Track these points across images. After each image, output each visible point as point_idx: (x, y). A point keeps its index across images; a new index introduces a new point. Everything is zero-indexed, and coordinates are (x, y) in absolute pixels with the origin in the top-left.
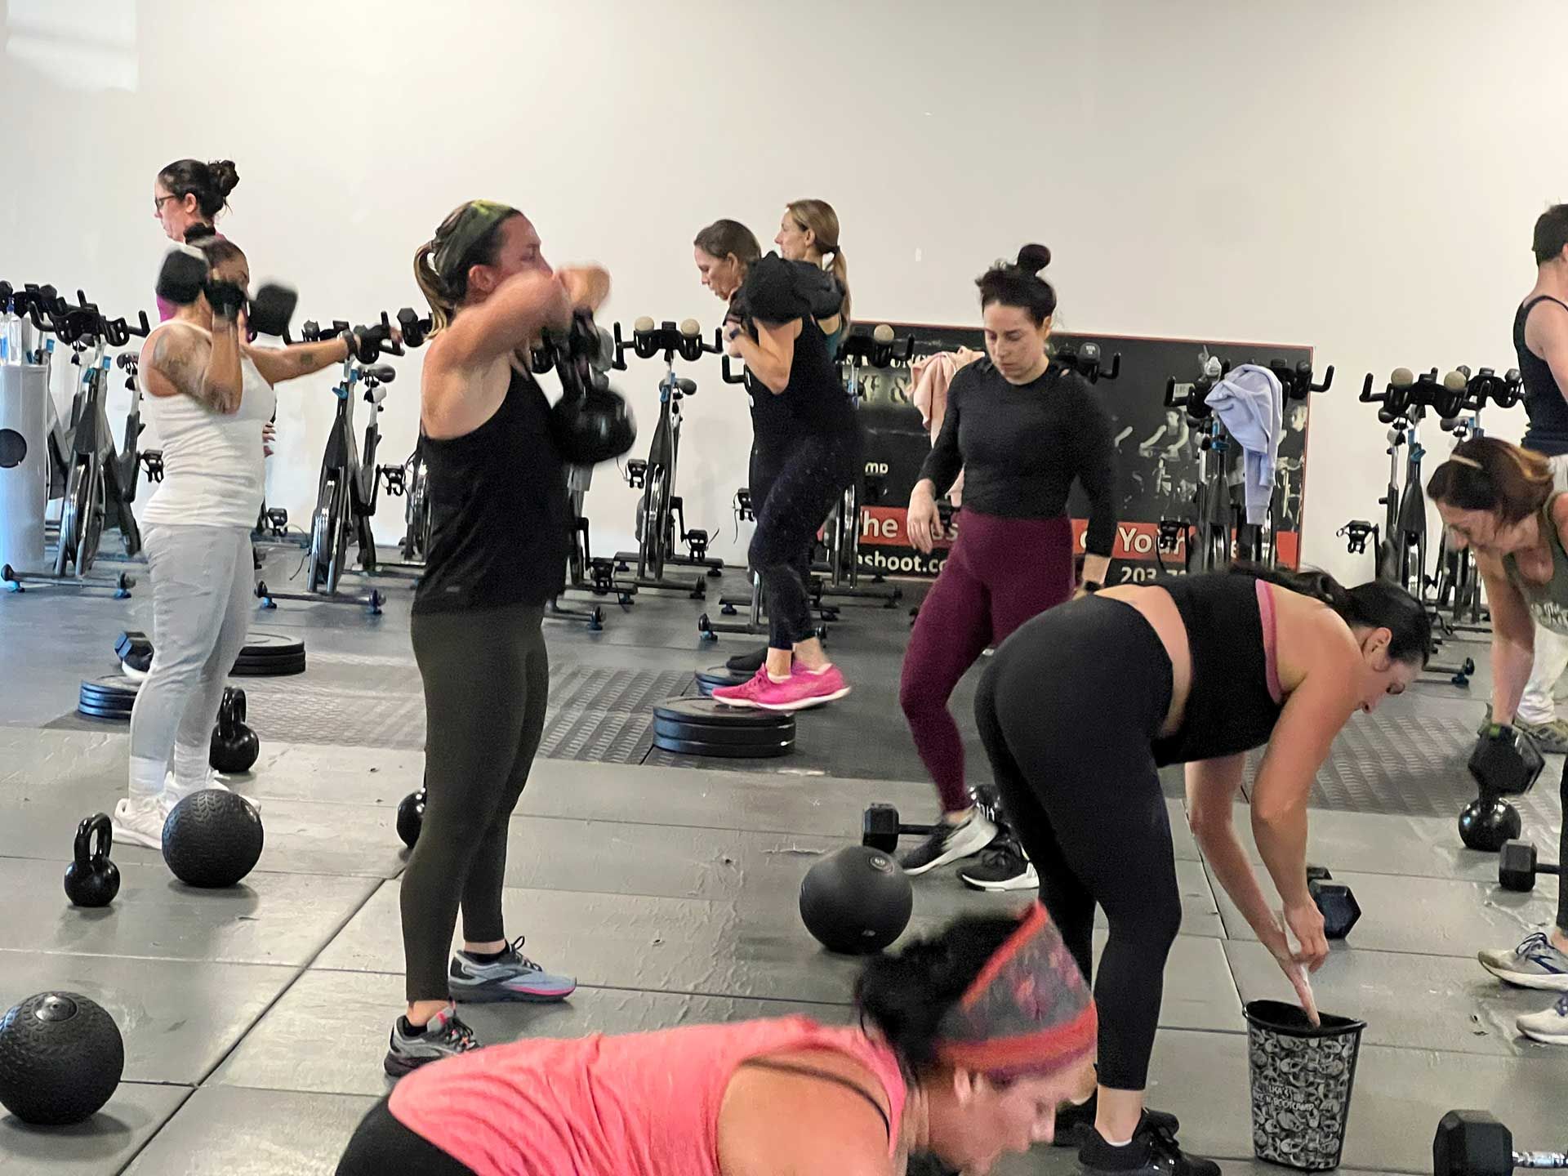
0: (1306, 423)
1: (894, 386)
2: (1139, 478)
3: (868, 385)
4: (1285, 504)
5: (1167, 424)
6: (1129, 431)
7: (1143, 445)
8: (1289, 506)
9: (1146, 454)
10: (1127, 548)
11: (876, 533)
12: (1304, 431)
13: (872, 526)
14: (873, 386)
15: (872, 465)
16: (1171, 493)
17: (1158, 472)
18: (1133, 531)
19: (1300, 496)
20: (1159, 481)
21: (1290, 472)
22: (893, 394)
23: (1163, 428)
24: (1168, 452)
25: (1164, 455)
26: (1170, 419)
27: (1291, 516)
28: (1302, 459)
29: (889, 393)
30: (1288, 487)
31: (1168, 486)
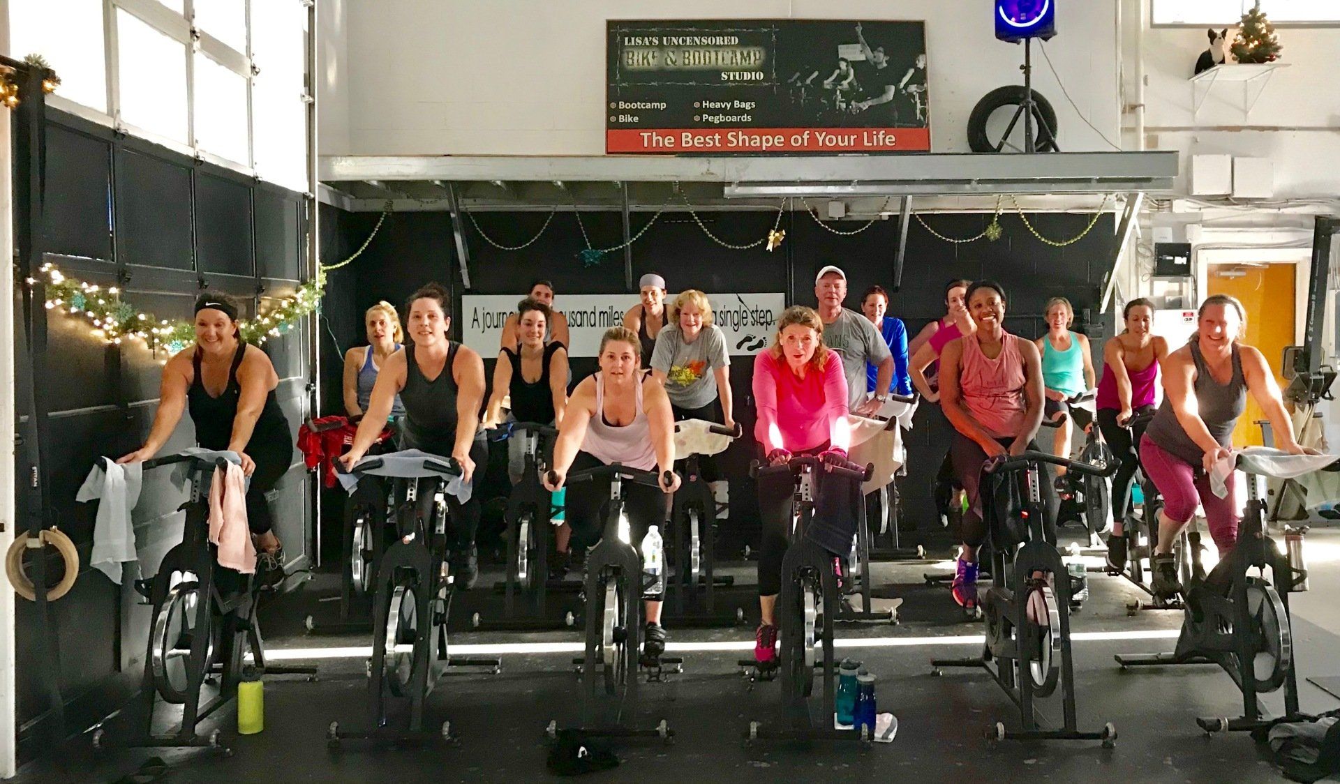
0: (926, 64)
1: (666, 55)
2: (825, 102)
3: (650, 57)
4: (918, 112)
5: (840, 69)
6: (816, 74)
7: (825, 82)
8: (921, 113)
9: (828, 87)
10: (821, 144)
11: (661, 145)
12: (925, 69)
13: (658, 142)
14: (653, 57)
15: (656, 104)
16: (846, 109)
17: (836, 99)
18: (824, 133)
19: (927, 107)
20: (838, 103)
21: (919, 93)
22: (666, 59)
23: (837, 72)
24: (841, 85)
25: (839, 87)
26: (841, 66)
27: (922, 118)
28: (925, 85)
29: (664, 61)
30: (918, 102)
31: (844, 106)
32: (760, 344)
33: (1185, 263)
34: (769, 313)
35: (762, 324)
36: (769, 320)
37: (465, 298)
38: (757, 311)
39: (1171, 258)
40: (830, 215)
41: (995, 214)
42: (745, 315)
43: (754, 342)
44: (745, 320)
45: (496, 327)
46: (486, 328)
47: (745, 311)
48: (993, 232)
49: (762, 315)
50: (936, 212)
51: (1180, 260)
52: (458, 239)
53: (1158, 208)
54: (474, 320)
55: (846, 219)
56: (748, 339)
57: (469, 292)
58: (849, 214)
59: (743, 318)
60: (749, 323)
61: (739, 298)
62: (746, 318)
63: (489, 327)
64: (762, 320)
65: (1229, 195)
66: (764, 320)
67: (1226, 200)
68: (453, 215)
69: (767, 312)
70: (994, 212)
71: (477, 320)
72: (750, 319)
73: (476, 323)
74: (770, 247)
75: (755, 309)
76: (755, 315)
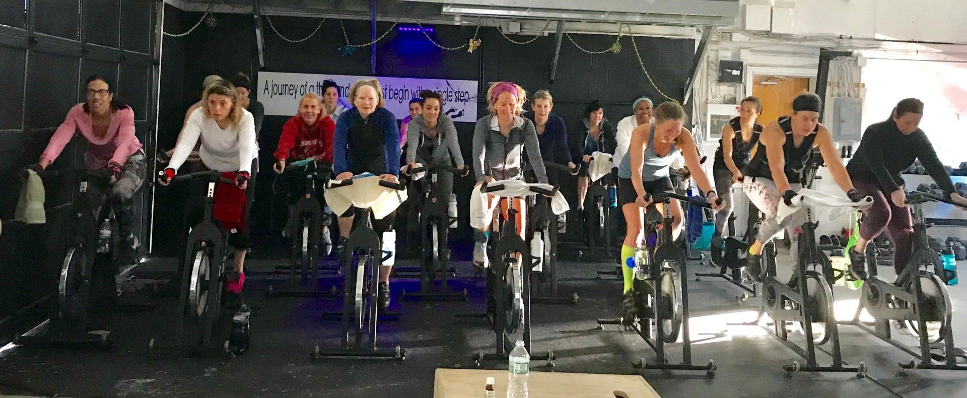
32: (460, 114)
33: (739, 74)
34: (467, 94)
35: (462, 101)
36: (467, 97)
37: (260, 73)
38: (459, 92)
39: (730, 71)
40: (510, 31)
41: (617, 36)
42: (451, 94)
43: (456, 113)
44: (450, 98)
45: (280, 94)
46: (273, 94)
47: (451, 92)
48: (616, 48)
49: (462, 95)
50: (580, 33)
51: (736, 73)
52: (258, 32)
53: (723, 37)
54: (265, 89)
55: (520, 34)
56: (452, 110)
57: (263, 70)
58: (522, 30)
59: (449, 96)
60: (453, 100)
61: (447, 82)
62: (452, 96)
63: (275, 94)
64: (462, 98)
65: (769, 31)
66: (464, 98)
67: (768, 34)
68: (256, 17)
69: (466, 93)
70: (617, 34)
71: (267, 89)
72: (454, 97)
73: (266, 90)
74: (470, 50)
75: (458, 91)
76: (457, 95)
